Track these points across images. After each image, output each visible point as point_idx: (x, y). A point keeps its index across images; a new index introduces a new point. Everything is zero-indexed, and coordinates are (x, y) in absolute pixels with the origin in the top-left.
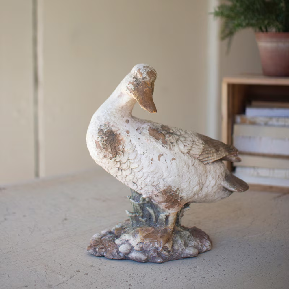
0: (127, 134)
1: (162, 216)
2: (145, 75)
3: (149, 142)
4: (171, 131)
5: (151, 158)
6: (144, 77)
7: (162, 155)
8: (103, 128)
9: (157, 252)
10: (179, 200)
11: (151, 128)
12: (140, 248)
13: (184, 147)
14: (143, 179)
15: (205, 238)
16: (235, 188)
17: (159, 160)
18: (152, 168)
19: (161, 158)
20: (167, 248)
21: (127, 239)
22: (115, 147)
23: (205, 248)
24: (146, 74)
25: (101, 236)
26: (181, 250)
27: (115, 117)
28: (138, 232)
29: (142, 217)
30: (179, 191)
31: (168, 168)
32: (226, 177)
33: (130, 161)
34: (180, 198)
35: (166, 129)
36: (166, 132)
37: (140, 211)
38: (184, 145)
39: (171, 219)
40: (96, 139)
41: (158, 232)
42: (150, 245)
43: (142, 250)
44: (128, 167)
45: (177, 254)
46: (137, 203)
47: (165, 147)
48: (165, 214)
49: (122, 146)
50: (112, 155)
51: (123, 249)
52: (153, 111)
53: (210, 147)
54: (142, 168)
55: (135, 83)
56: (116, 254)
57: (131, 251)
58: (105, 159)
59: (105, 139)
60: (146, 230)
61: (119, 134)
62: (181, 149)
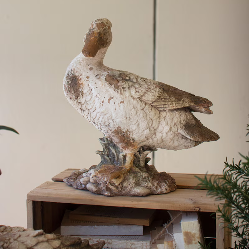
0: (87, 79)
3: (103, 86)
4: (128, 79)
5: (102, 100)
6: (94, 28)
7: (113, 98)
8: (70, 74)
9: (106, 185)
10: (132, 142)
11: (108, 74)
12: (94, 181)
13: (135, 93)
14: (97, 119)
16: (191, 136)
17: (109, 102)
18: (103, 109)
19: (111, 101)
21: (91, 173)
22: (77, 90)
23: (159, 191)
24: (95, 25)
27: (80, 64)
29: (108, 156)
30: (130, 132)
31: (116, 110)
33: (87, 102)
34: (132, 140)
35: (124, 76)
36: (121, 79)
37: (106, 150)
38: (136, 91)
39: (129, 159)
40: (65, 83)
42: (101, 179)
43: (96, 183)
44: (86, 108)
45: (126, 191)
46: (103, 142)
47: (116, 92)
48: (122, 154)
49: (81, 89)
50: (75, 97)
51: (83, 180)
52: (88, 56)
53: (169, 96)
54: (95, 109)
55: (88, 33)
57: (88, 183)
58: (71, 100)
59: (69, 83)
61: (80, 79)
62: (132, 95)
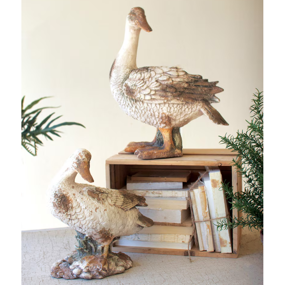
0: (74, 196)
1: (99, 247)
2: (84, 157)
3: (88, 200)
4: (102, 192)
5: (90, 211)
6: (83, 158)
7: (98, 208)
8: (57, 193)
9: (99, 272)
10: (110, 236)
11: (89, 190)
12: (87, 270)
13: (111, 202)
14: (86, 224)
15: (128, 259)
17: (96, 212)
18: (92, 217)
19: (97, 210)
20: (105, 269)
21: (77, 265)
22: (66, 205)
23: (129, 266)
25: (58, 264)
26: (114, 269)
27: (65, 185)
28: (84, 259)
29: (86, 249)
30: (110, 230)
31: (102, 216)
32: (139, 218)
33: (77, 214)
34: (110, 235)
35: (99, 190)
36: (99, 193)
37: (84, 245)
38: (111, 200)
39: (106, 249)
40: (53, 201)
41: (98, 258)
42: (93, 267)
43: (89, 271)
44: (76, 218)
45: (112, 272)
46: (82, 240)
47: (99, 203)
48: (102, 246)
49: (71, 204)
50: (65, 211)
51: (75, 271)
53: (128, 199)
54: (85, 218)
55: (78, 162)
56: (71, 276)
57: (81, 272)
58: (60, 213)
59: (59, 200)
60: (90, 258)
61: (68, 196)
62: (110, 203)
